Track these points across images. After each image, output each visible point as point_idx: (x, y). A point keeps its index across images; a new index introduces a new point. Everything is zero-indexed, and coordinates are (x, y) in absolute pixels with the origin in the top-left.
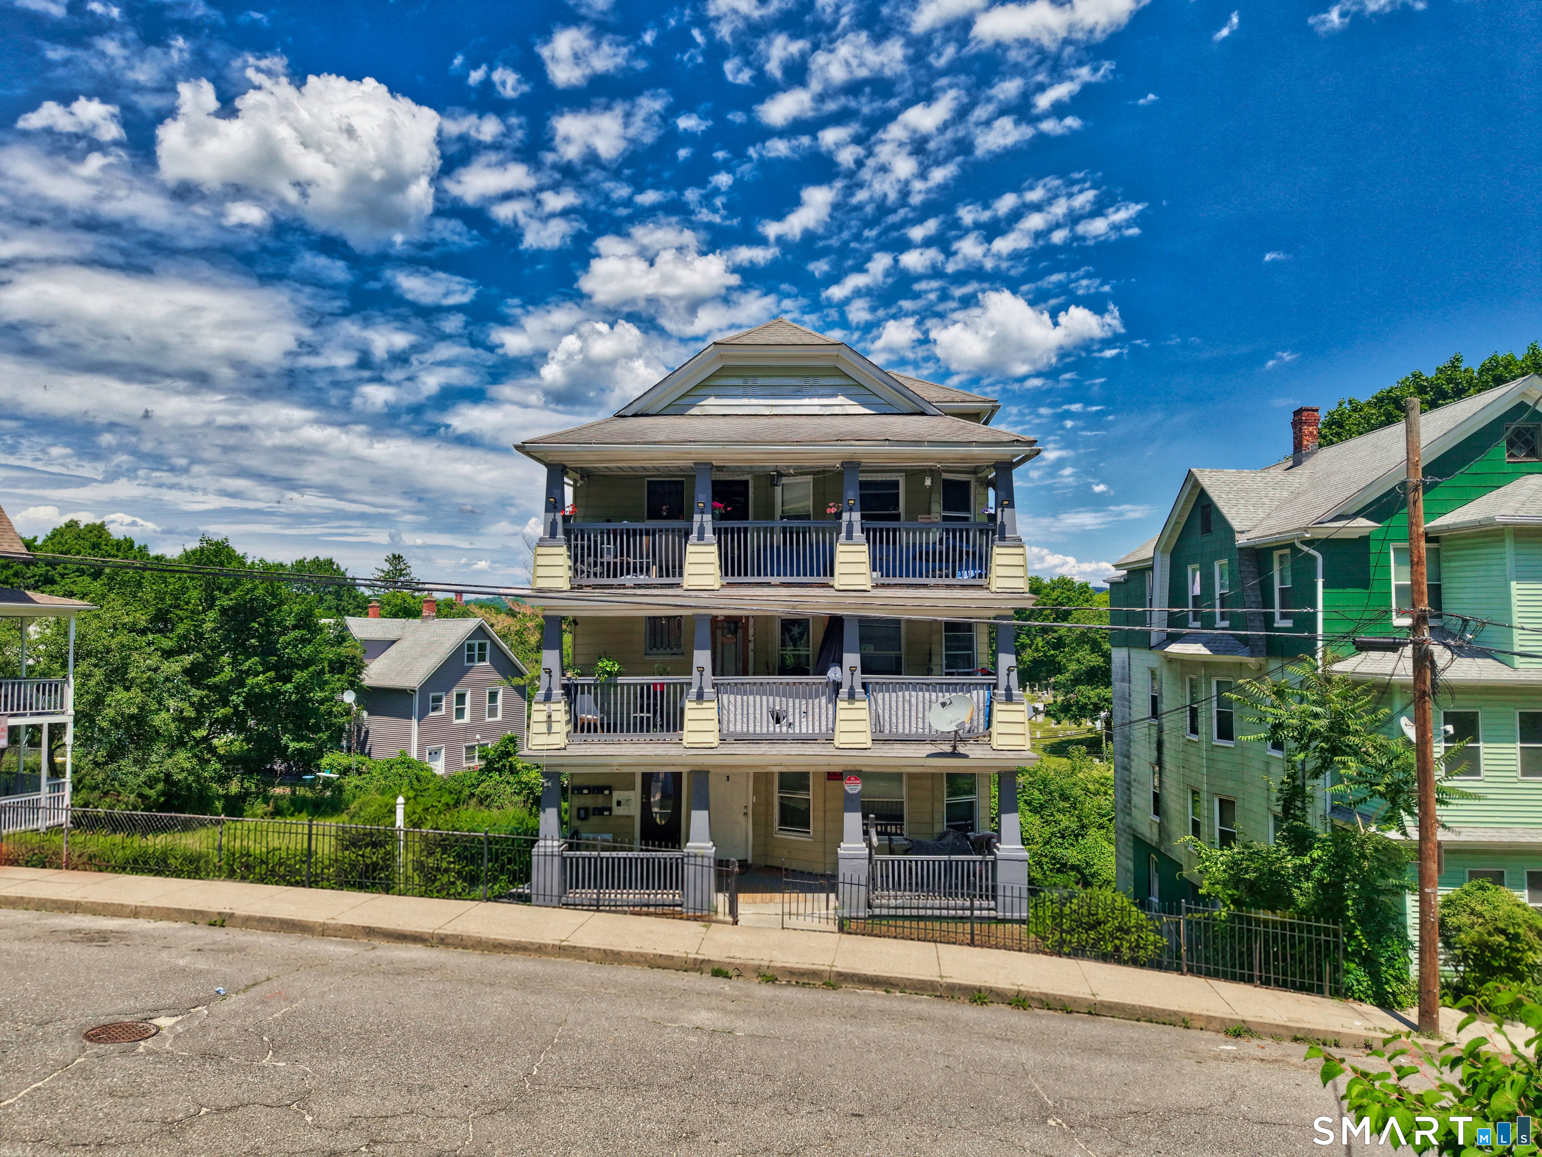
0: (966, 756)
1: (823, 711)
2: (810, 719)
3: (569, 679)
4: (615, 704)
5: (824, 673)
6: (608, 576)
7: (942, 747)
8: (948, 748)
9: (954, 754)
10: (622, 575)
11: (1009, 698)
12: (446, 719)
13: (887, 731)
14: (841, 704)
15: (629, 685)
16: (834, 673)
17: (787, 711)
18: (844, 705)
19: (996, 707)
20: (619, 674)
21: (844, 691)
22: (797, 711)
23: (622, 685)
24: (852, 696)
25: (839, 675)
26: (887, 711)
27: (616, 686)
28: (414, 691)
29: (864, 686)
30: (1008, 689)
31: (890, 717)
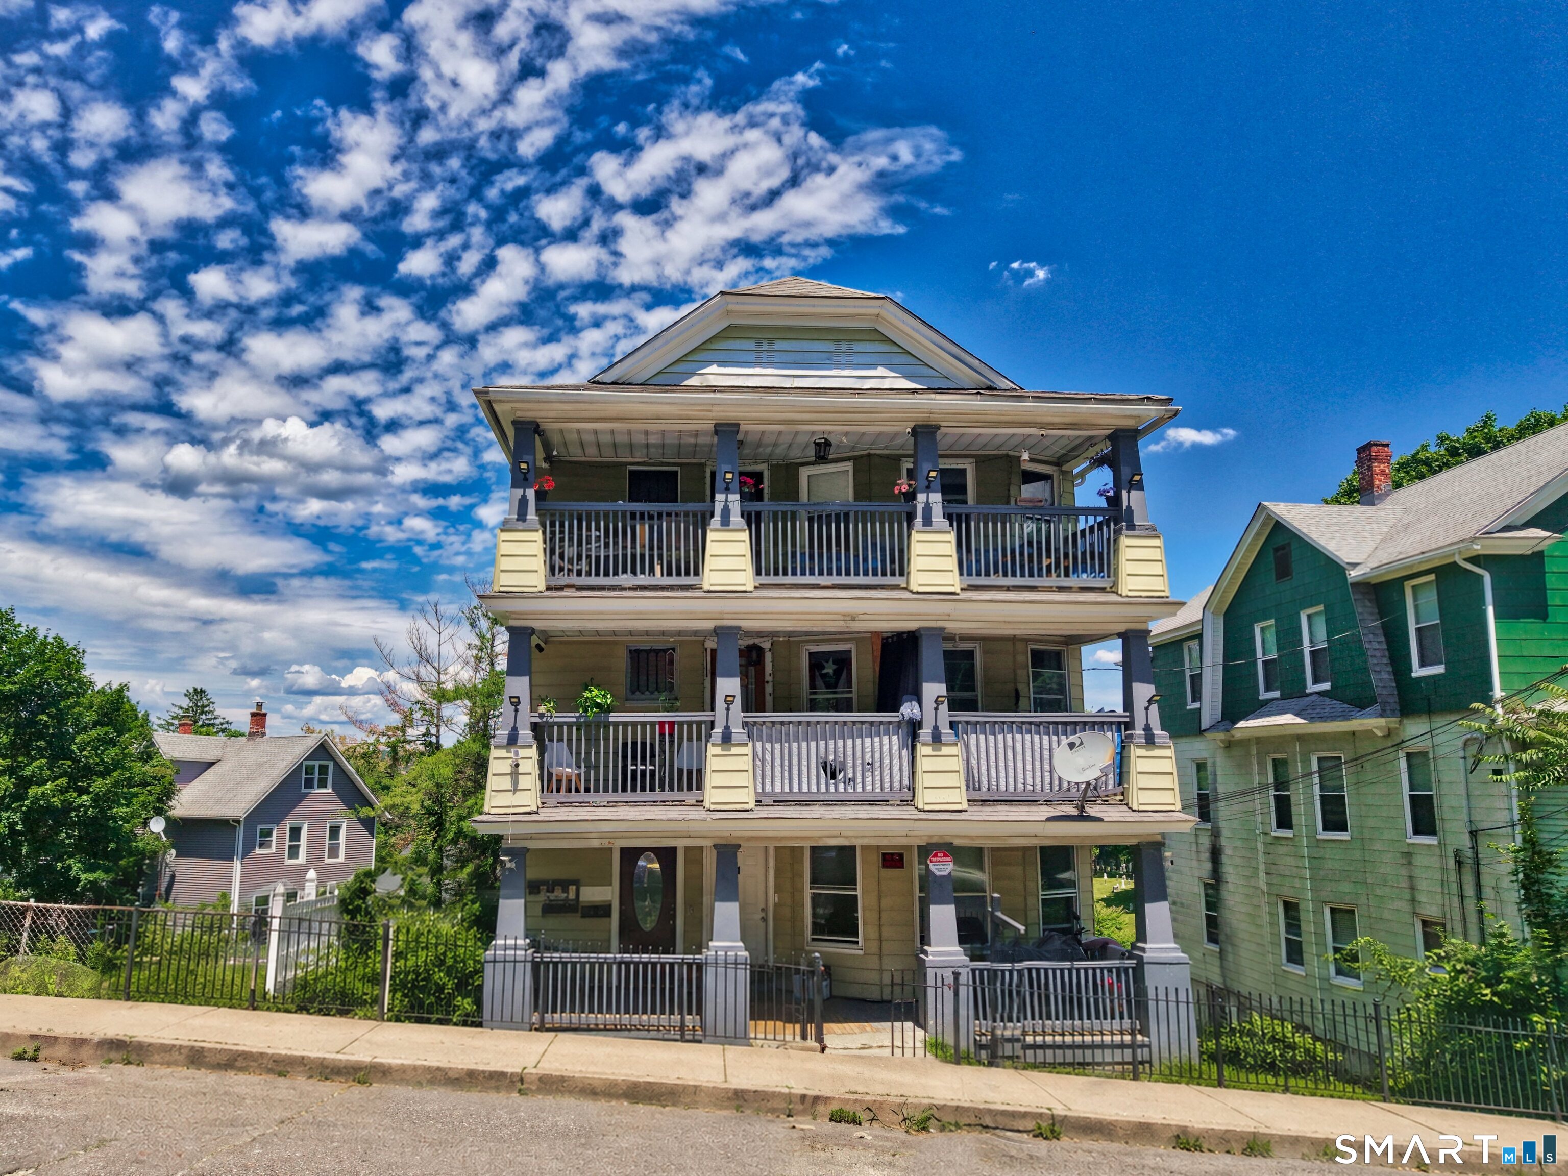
0: (1100, 820)
1: (896, 761)
2: (877, 773)
3: (541, 716)
4: (607, 753)
5: (896, 709)
6: (597, 574)
7: (1063, 808)
8: (1071, 810)
9: (1082, 817)
10: (616, 573)
11: (1150, 740)
12: (277, 857)
13: (984, 789)
14: (923, 750)
15: (626, 725)
16: (909, 709)
17: (844, 763)
18: (927, 750)
19: (1135, 752)
20: (610, 709)
21: (925, 732)
22: (859, 761)
23: (616, 725)
24: (937, 738)
25: (916, 710)
26: (983, 762)
27: (607, 726)
28: (238, 822)
29: (953, 725)
30: (1147, 728)
31: (988, 770)
